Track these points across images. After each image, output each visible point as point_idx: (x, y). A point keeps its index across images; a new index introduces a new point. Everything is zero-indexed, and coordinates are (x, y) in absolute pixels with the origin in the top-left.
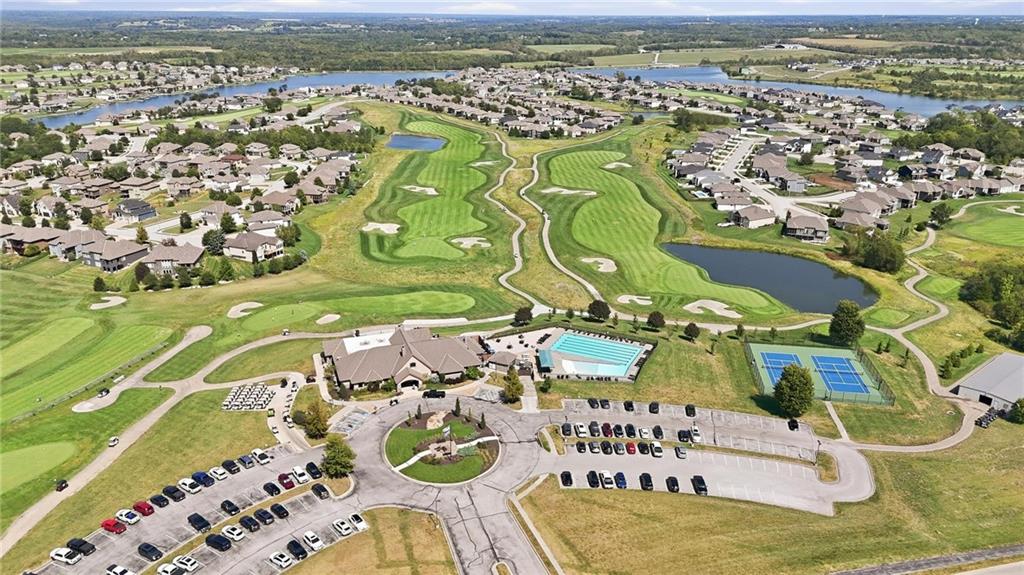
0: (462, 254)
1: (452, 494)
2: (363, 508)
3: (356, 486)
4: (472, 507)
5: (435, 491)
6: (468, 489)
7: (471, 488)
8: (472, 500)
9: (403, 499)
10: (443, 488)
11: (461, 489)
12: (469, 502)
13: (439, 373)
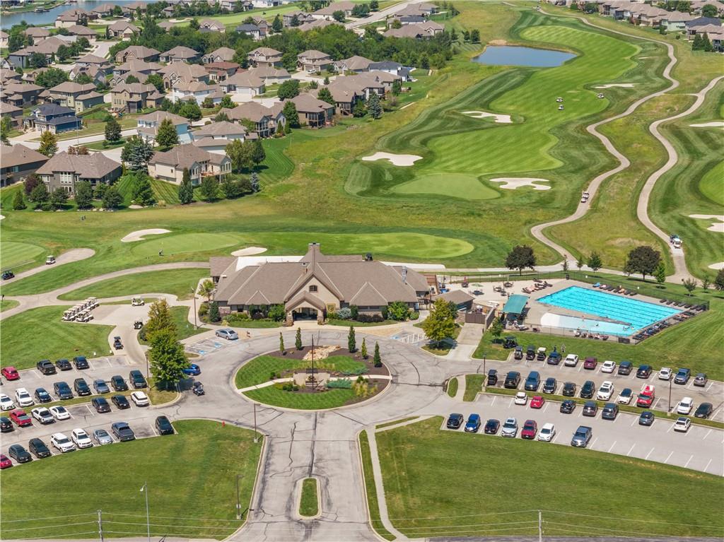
0: (497, 195)
1: (295, 418)
2: (178, 418)
3: (182, 399)
4: (312, 432)
5: (276, 413)
6: (318, 416)
7: (323, 416)
8: (316, 426)
9: (231, 416)
10: (287, 412)
11: (309, 416)
12: (311, 427)
13: (350, 304)
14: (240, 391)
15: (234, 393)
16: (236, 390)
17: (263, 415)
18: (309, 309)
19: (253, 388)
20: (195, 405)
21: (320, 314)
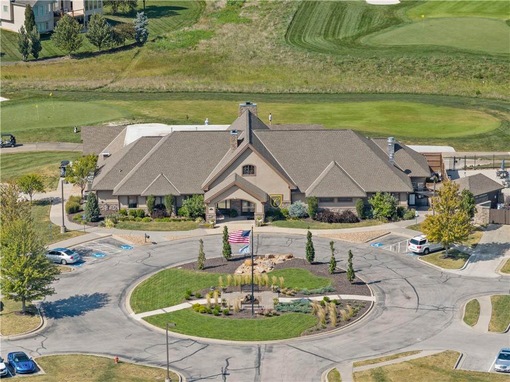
1: (226, 353)
2: (44, 353)
3: (48, 328)
4: (254, 371)
5: (196, 347)
6: (262, 350)
7: (270, 350)
8: (259, 363)
9: (127, 350)
10: (214, 344)
11: (249, 350)
12: (252, 364)
13: (307, 195)
14: (138, 317)
15: (130, 319)
16: (132, 314)
17: (176, 349)
18: (242, 201)
19: (159, 312)
20: (70, 336)
21: (259, 209)
